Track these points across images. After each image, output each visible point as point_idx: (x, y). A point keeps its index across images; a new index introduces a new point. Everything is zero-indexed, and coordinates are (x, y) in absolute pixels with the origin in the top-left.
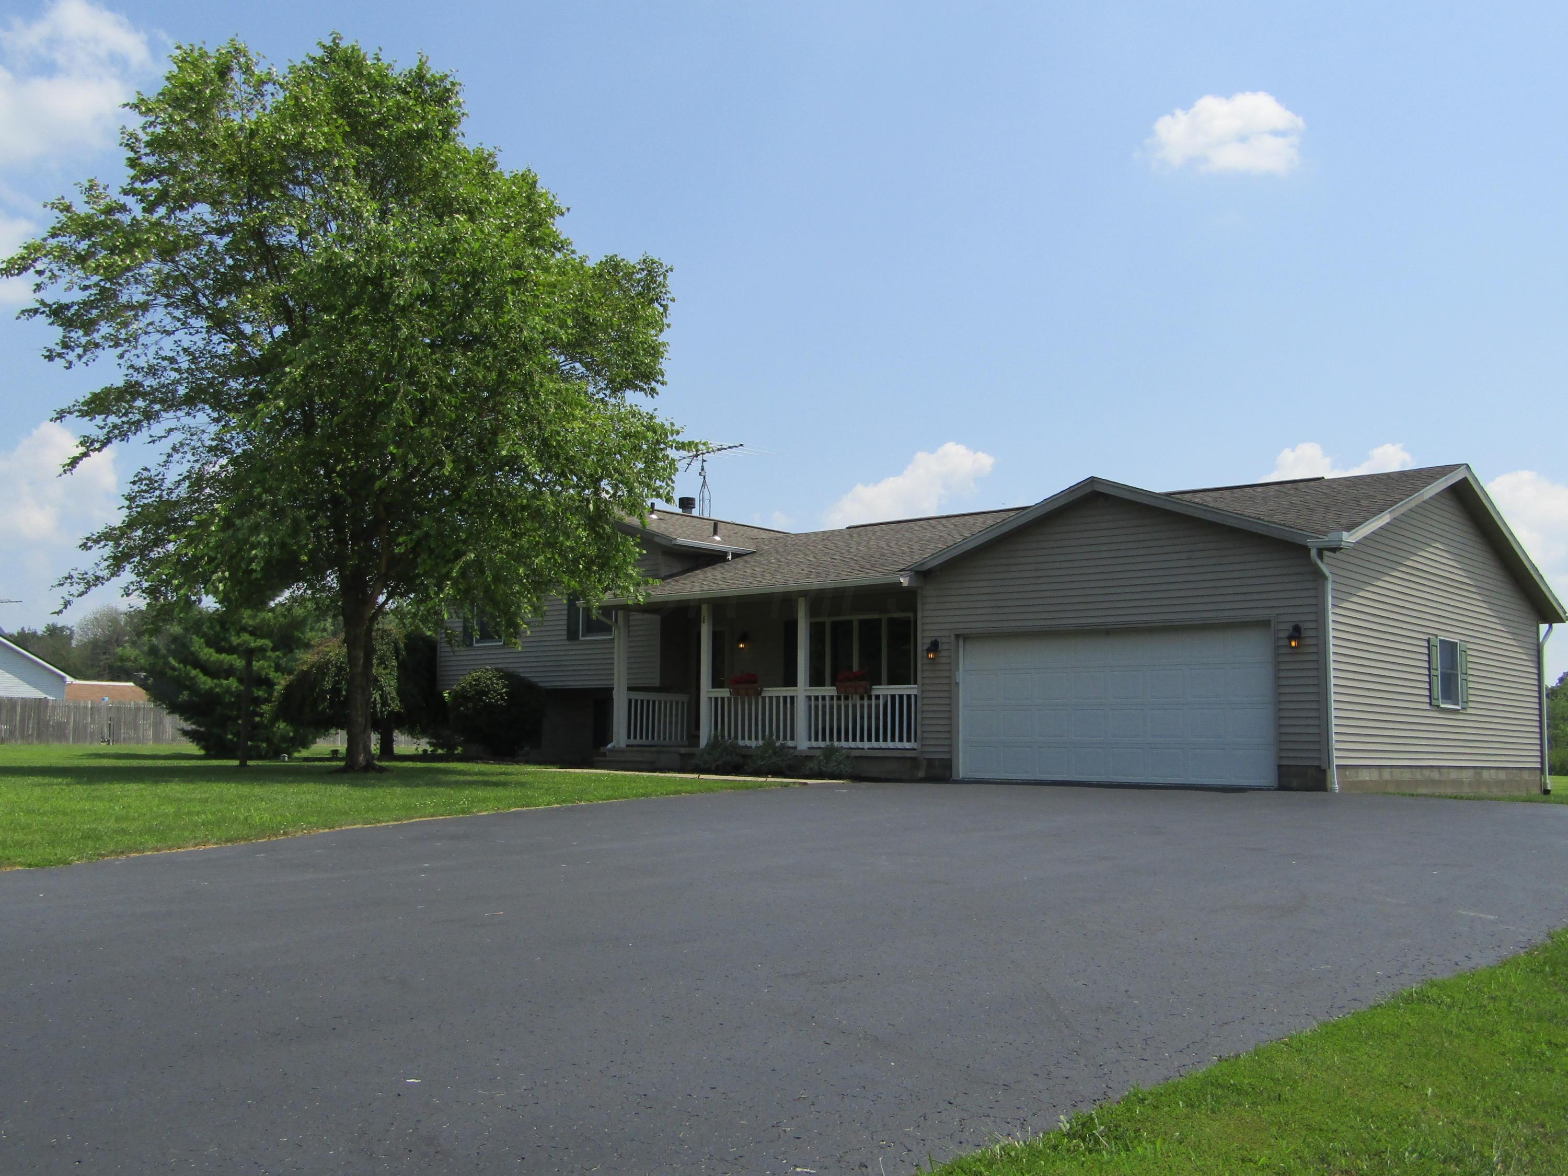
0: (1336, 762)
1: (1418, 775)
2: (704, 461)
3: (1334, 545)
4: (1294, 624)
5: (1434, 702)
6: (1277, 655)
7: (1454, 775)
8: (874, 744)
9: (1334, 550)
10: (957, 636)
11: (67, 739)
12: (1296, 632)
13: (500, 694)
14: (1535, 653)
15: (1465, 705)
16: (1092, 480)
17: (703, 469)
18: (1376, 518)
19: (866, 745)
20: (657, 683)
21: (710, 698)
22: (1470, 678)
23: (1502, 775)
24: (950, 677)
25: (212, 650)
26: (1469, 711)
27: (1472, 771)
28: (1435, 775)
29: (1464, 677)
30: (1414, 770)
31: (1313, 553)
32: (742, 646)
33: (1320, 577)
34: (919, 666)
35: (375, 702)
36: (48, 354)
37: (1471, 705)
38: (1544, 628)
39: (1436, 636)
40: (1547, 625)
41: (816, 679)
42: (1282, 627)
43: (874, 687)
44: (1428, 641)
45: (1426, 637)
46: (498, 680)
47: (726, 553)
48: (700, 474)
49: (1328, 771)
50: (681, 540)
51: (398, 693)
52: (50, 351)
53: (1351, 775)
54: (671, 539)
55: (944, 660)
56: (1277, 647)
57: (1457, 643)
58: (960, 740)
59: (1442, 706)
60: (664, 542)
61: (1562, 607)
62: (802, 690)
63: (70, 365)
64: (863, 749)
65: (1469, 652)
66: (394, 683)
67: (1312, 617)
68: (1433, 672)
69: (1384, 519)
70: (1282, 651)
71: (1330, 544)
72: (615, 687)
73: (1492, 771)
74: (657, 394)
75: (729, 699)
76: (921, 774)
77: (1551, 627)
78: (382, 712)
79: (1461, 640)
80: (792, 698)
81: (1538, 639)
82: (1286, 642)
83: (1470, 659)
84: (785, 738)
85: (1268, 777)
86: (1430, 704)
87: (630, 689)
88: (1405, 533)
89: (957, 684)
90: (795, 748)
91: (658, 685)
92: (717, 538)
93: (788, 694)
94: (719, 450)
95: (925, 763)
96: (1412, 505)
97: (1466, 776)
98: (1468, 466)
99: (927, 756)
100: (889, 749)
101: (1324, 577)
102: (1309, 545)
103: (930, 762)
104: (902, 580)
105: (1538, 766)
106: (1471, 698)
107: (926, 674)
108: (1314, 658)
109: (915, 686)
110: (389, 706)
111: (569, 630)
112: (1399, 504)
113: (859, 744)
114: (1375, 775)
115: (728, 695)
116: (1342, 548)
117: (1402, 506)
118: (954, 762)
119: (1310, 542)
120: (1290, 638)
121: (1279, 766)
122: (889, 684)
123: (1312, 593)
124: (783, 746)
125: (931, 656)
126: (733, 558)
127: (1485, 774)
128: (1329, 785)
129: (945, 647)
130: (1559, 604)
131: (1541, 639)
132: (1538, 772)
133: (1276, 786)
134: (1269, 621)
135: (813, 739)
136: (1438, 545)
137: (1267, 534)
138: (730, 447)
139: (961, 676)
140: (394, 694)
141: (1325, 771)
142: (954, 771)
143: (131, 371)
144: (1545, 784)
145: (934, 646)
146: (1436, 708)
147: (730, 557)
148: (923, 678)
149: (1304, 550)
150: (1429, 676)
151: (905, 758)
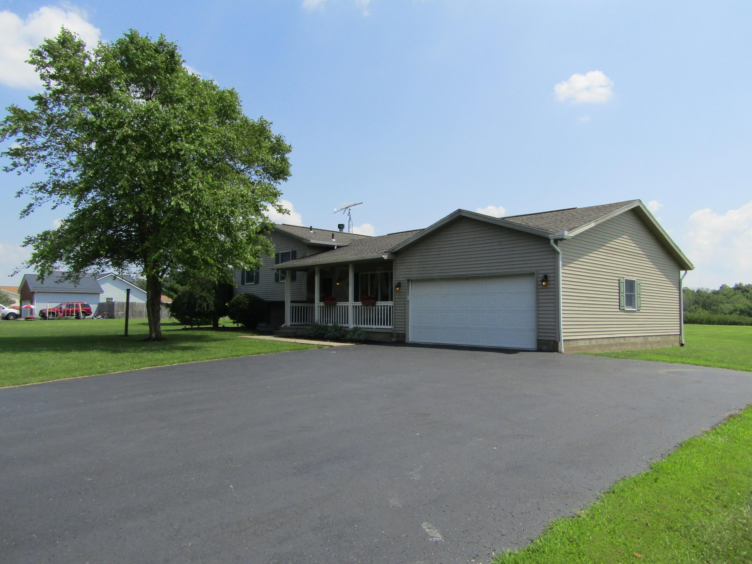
0: (563, 338)
1: (612, 341)
2: (350, 210)
3: (560, 237)
4: (544, 274)
5: (621, 308)
6: (537, 289)
7: (632, 340)
8: (377, 327)
9: (561, 240)
10: (408, 281)
11: (143, 317)
12: (545, 278)
13: (246, 304)
14: (678, 284)
15: (639, 308)
16: (459, 211)
17: (349, 213)
18: (586, 224)
19: (374, 327)
20: (305, 299)
21: (318, 306)
22: (642, 296)
23: (659, 339)
24: (405, 298)
25: (179, 285)
26: (641, 311)
27: (643, 338)
28: (622, 341)
29: (639, 296)
30: (610, 339)
31: (552, 241)
32: (338, 284)
33: (556, 253)
34: (394, 293)
35: (204, 307)
36: (5, 169)
37: (642, 308)
38: (682, 272)
39: (623, 278)
40: (684, 271)
41: (356, 300)
42: (539, 276)
43: (377, 302)
44: (619, 280)
45: (618, 279)
46: (245, 298)
47: (334, 246)
48: (348, 215)
49: (559, 343)
50: (313, 241)
51: (214, 304)
52: (6, 168)
53: (572, 344)
54: (308, 241)
55: (403, 291)
56: (538, 285)
57: (635, 281)
58: (410, 326)
59: (626, 309)
60: (306, 242)
61: (691, 263)
62: (351, 303)
63: (19, 174)
64: (373, 328)
65: (641, 284)
66: (213, 299)
67: (552, 271)
68: (621, 294)
69: (592, 225)
70: (539, 287)
71: (559, 237)
72: (286, 301)
73: (654, 337)
74: (288, 180)
75: (323, 306)
76: (394, 340)
77: (686, 272)
78: (207, 311)
79: (637, 279)
80: (347, 306)
81: (679, 278)
82: (540, 283)
83: (642, 287)
84: (342, 323)
85: (532, 345)
86: (620, 309)
87: (292, 302)
88: (606, 231)
89: (408, 301)
90: (348, 327)
91: (306, 300)
92: (334, 240)
93: (346, 305)
94: (354, 205)
95: (396, 335)
96: (608, 218)
97: (639, 340)
98: (640, 201)
99: (398, 332)
100: (382, 329)
101: (558, 253)
102: (550, 237)
103: (398, 334)
104: (384, 256)
105: (679, 333)
106: (642, 305)
107: (397, 297)
108: (553, 290)
109: (392, 302)
110: (210, 308)
111: (276, 278)
112: (601, 218)
113: (371, 326)
114: (587, 343)
115: (323, 305)
116: (565, 239)
117: (601, 219)
118: (406, 336)
119: (550, 236)
120: (543, 281)
121: (538, 340)
122: (381, 301)
123: (553, 260)
124: (341, 327)
125: (398, 289)
126: (337, 248)
127: (650, 339)
128: (559, 349)
129: (403, 285)
130: (690, 262)
131: (681, 278)
132: (678, 336)
133: (536, 349)
134: (534, 273)
135: (355, 324)
136: (625, 237)
137: (532, 233)
138: (358, 204)
139: (410, 297)
140: (212, 304)
141: (558, 343)
142: (406, 339)
143: (52, 175)
144: (682, 341)
145: (399, 285)
146: (623, 311)
147: (336, 248)
148: (395, 298)
149: (547, 240)
150: (619, 296)
151: (387, 333)
